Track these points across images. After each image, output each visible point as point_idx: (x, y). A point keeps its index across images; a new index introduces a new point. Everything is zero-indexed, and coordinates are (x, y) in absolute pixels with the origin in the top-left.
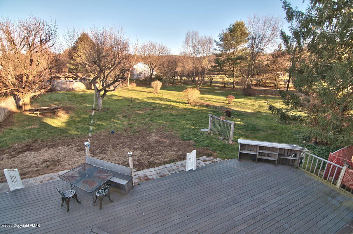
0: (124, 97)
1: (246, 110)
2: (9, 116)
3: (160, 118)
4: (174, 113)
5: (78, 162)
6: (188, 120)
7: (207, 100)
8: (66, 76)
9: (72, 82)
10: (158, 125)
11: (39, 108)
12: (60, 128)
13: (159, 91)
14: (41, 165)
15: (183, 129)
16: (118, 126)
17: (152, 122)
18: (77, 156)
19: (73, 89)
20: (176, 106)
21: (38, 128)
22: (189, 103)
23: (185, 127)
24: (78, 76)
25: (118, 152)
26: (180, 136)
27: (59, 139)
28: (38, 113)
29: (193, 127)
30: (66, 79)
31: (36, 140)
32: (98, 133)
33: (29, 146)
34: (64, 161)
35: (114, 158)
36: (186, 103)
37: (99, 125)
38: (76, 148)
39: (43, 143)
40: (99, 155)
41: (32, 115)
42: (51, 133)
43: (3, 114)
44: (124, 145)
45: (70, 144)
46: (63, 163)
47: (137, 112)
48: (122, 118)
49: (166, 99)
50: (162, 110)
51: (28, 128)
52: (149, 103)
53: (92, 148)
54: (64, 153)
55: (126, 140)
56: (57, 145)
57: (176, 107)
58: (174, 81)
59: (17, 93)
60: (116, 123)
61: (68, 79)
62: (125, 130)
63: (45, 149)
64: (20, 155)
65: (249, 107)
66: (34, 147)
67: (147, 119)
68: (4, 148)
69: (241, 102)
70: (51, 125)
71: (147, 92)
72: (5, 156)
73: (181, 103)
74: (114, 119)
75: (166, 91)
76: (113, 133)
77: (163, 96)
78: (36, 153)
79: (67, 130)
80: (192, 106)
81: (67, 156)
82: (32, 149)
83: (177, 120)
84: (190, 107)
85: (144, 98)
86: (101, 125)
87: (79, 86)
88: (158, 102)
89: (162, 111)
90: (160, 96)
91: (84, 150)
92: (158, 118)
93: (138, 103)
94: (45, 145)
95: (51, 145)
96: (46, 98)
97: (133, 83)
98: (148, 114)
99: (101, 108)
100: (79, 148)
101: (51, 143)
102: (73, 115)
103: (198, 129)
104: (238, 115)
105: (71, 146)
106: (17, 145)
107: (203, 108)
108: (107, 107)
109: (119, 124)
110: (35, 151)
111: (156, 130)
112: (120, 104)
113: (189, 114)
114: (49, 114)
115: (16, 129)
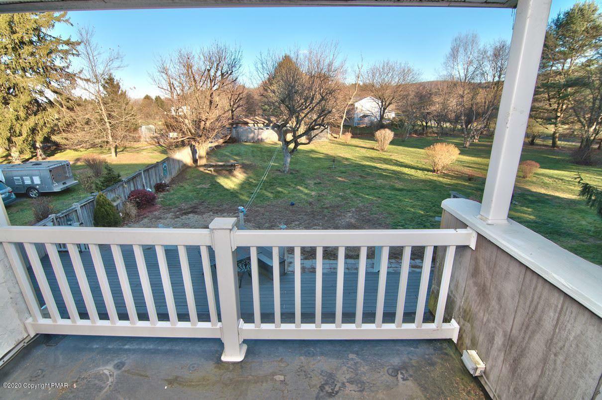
0: (327, 155)
1: (557, 194)
2: (183, 171)
3: (371, 191)
4: (399, 185)
6: (418, 200)
7: (478, 168)
8: (256, 121)
9: (262, 129)
10: (362, 202)
11: (214, 164)
12: (232, 191)
13: (387, 147)
15: (402, 213)
16: (303, 196)
17: (356, 196)
19: (262, 140)
20: (408, 175)
21: (208, 188)
22: (434, 171)
23: (408, 210)
24: (270, 122)
26: (391, 223)
27: (227, 204)
28: (212, 169)
29: (422, 213)
30: (256, 125)
31: (203, 202)
32: (274, 203)
33: (195, 207)
36: (428, 170)
37: (279, 192)
39: (208, 206)
41: (207, 171)
42: (221, 196)
43: (177, 168)
44: (300, 224)
47: (337, 179)
48: (313, 186)
49: (395, 162)
50: (381, 179)
51: (198, 187)
52: (363, 166)
55: (305, 217)
56: (222, 211)
57: (406, 177)
58: (423, 129)
59: (193, 143)
60: (302, 192)
61: (257, 125)
62: (310, 204)
63: (209, 214)
64: (184, 217)
65: (572, 188)
66: (199, 210)
67: (348, 191)
68: (171, 207)
69: (556, 177)
70: (223, 186)
71: (367, 148)
72: (170, 215)
73: (420, 170)
74: (301, 186)
75: (400, 148)
76: (292, 204)
77: (391, 156)
78: (200, 216)
79: (239, 195)
80: (439, 176)
82: (196, 212)
83: (398, 197)
84: (435, 178)
85: (359, 157)
86: (282, 192)
87: (270, 137)
88: (378, 165)
89: (379, 181)
90: (385, 155)
92: (367, 191)
93: (345, 166)
94: (210, 209)
95: (217, 210)
96: (227, 152)
97: (347, 133)
98: (354, 184)
99: (288, 168)
101: (217, 208)
102: (252, 175)
103: (431, 217)
104: (532, 202)
106: (184, 206)
107: (459, 182)
108: (297, 167)
109: (306, 194)
110: (198, 214)
111: (357, 208)
112: (317, 165)
113: (425, 190)
114: (224, 172)
115: (187, 186)
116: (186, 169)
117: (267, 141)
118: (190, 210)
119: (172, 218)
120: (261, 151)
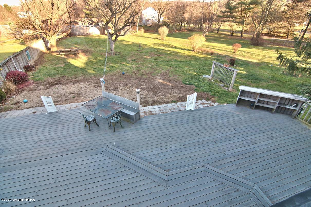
0: (133, 43)
2: (42, 56)
3: (165, 63)
4: (178, 59)
5: (96, 96)
6: (191, 67)
7: (212, 48)
8: (83, 21)
9: (89, 27)
10: (162, 70)
11: (63, 50)
12: (81, 68)
13: (166, 38)
14: (69, 96)
15: (185, 75)
16: (128, 68)
17: (158, 66)
18: (95, 91)
19: (89, 34)
20: (181, 53)
21: (64, 67)
22: (193, 51)
23: (188, 73)
24: (93, 22)
25: (128, 90)
26: (182, 81)
27: (81, 77)
28: (63, 54)
29: (195, 74)
30: (83, 24)
31: (63, 76)
32: (112, 74)
33: (58, 80)
34: (85, 94)
35: (124, 95)
36: (190, 50)
37: (112, 67)
38: (94, 85)
39: (68, 79)
40: (112, 92)
41: (59, 56)
42: (75, 71)
44: (133, 85)
45: (90, 81)
46: (85, 95)
47: (144, 57)
48: (132, 62)
49: (172, 46)
50: (168, 56)
51: (56, 66)
52: (156, 49)
53: (107, 85)
54: (85, 88)
55: (134, 81)
56: (79, 81)
58: (180, 28)
59: (45, 36)
60: (127, 66)
61: (85, 25)
62: (134, 72)
63: (70, 84)
64: (53, 87)
65: (255, 57)
66: (62, 82)
67: (153, 64)
68: (41, 81)
69: (247, 52)
70: (73, 65)
71: (154, 38)
72: (42, 87)
73: (186, 50)
74: (125, 62)
75: (172, 38)
76: (123, 74)
77: (169, 42)
78: (64, 86)
79: (87, 70)
80: (196, 53)
81: (87, 90)
82: (61, 84)
83: (180, 66)
84: (195, 54)
85: (151, 44)
86: (114, 66)
87: (94, 32)
88: (164, 48)
89: (167, 57)
90: (166, 43)
91: (101, 86)
92: (163, 63)
93: (146, 49)
94: (70, 81)
95: (75, 81)
96: (69, 42)
97: (141, 29)
98: (154, 59)
99: (113, 52)
100: (96, 85)
101: (75, 80)
102: (91, 57)
103: (200, 75)
104: (242, 65)
105: (90, 83)
106: (50, 80)
107: (207, 56)
108: (119, 51)
109: (129, 67)
110: (63, 85)
111: (161, 73)
112: (129, 49)
113: (192, 61)
114: (71, 55)
115: (48, 66)
116: (43, 54)
117: (93, 35)
118: (56, 82)
119: (44, 89)
120: (92, 41)
